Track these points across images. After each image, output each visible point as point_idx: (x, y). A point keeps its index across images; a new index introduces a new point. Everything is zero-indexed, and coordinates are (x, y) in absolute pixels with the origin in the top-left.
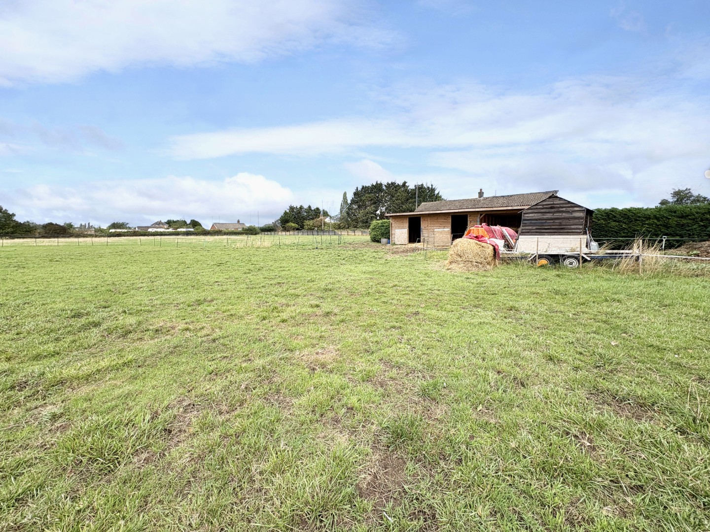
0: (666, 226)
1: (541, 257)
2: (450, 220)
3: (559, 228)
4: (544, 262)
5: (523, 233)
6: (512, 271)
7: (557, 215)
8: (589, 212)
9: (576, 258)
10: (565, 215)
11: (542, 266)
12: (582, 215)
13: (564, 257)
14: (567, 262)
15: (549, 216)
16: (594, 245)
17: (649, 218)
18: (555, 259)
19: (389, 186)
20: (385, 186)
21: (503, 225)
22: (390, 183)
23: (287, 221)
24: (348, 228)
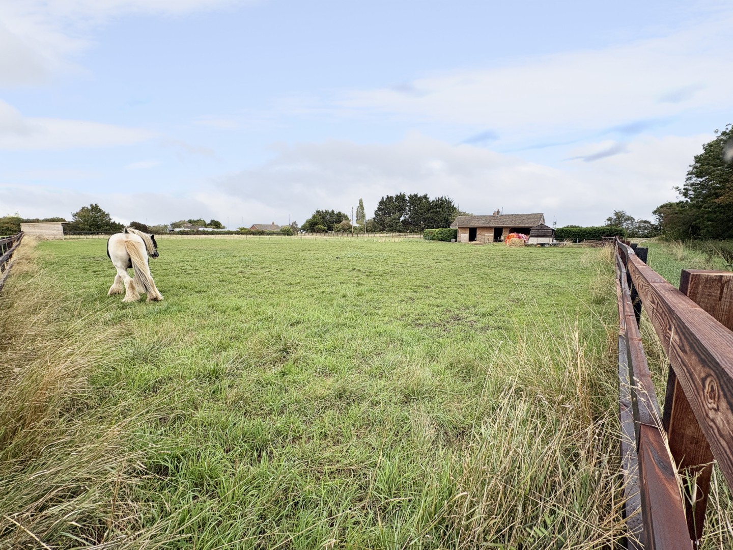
0: (579, 235)
1: (538, 244)
2: (493, 230)
3: (544, 235)
4: (539, 245)
5: (531, 237)
6: (529, 248)
7: (544, 231)
8: (553, 230)
9: (548, 244)
10: (545, 231)
11: (539, 247)
12: (551, 231)
13: (545, 244)
14: (546, 245)
15: (540, 231)
16: (555, 241)
17: (573, 232)
18: (542, 245)
19: (411, 197)
20: (408, 196)
21: (522, 233)
22: (412, 194)
23: (316, 224)
24: (374, 231)
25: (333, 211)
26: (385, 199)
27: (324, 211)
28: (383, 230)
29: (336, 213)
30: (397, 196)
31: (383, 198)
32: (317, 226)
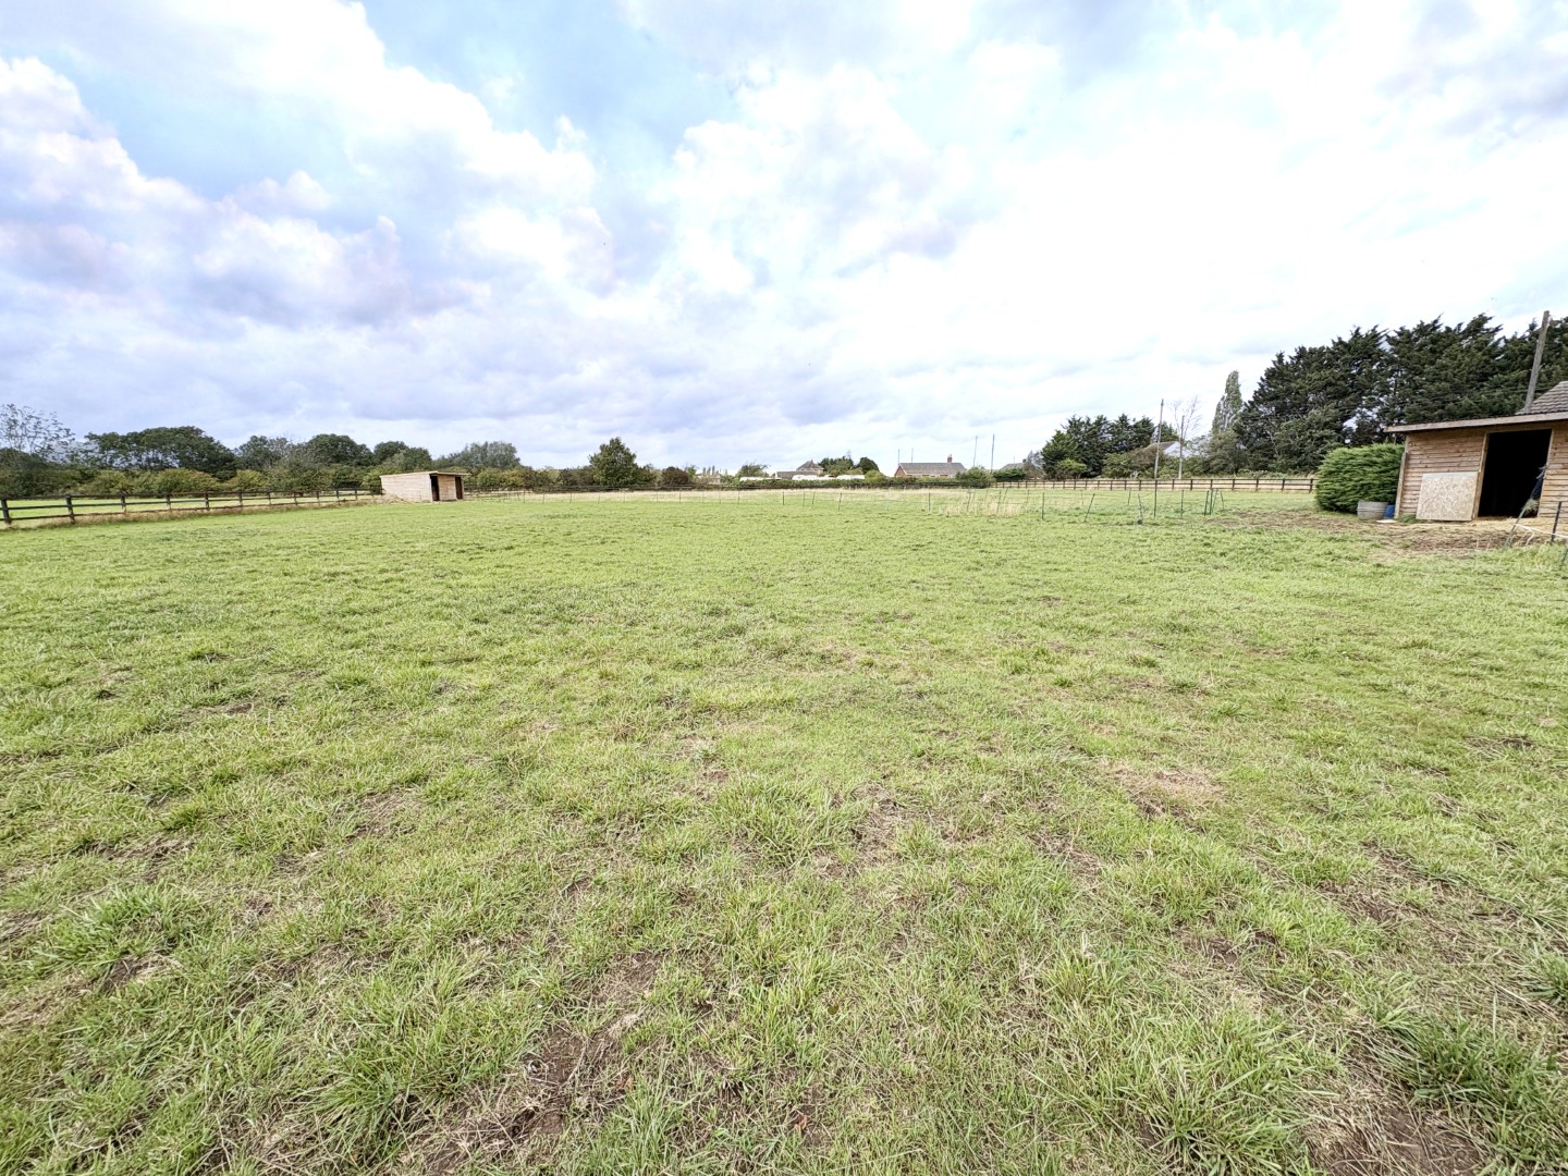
20: (1391, 339)
23: (1060, 456)
24: (1236, 471)
25: (1123, 419)
26: (1287, 360)
27: (1093, 421)
28: (1265, 468)
29: (1132, 423)
30: (1341, 342)
31: (1280, 357)
32: (1060, 463)
